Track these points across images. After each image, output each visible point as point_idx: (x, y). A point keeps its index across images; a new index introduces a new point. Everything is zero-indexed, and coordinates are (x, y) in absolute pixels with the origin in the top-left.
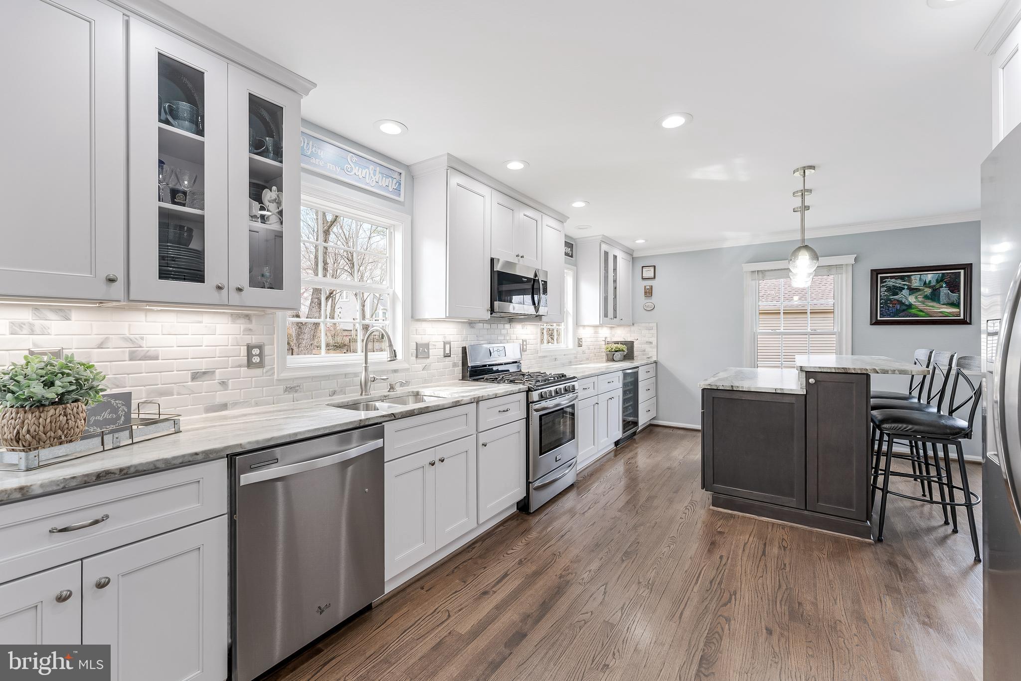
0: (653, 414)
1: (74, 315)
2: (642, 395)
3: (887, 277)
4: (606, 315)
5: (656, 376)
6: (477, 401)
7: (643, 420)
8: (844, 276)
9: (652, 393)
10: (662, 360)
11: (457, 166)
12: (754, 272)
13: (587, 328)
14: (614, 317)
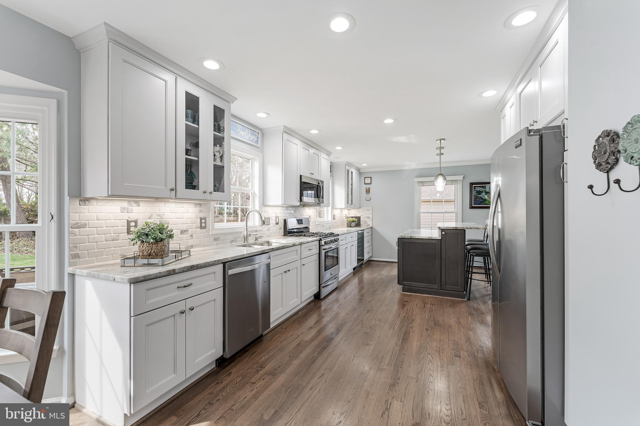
0: (370, 255)
1: (141, 204)
2: (366, 245)
3: (476, 186)
4: (348, 203)
5: (372, 235)
6: (301, 244)
7: (366, 257)
8: (459, 185)
9: (370, 243)
10: (375, 227)
12: (419, 182)
13: (337, 210)
14: (352, 204)
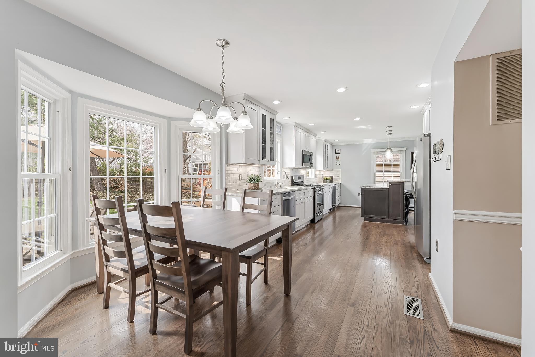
0: (339, 202)
1: (242, 167)
2: (337, 195)
4: (325, 167)
5: (341, 188)
6: (306, 189)
7: (337, 203)
8: (403, 154)
9: (340, 194)
10: (343, 183)
11: (297, 126)
12: (374, 152)
13: (318, 171)
14: (327, 167)
